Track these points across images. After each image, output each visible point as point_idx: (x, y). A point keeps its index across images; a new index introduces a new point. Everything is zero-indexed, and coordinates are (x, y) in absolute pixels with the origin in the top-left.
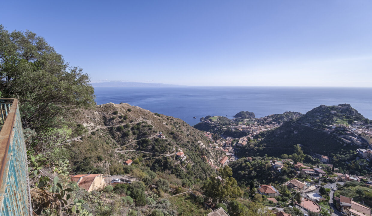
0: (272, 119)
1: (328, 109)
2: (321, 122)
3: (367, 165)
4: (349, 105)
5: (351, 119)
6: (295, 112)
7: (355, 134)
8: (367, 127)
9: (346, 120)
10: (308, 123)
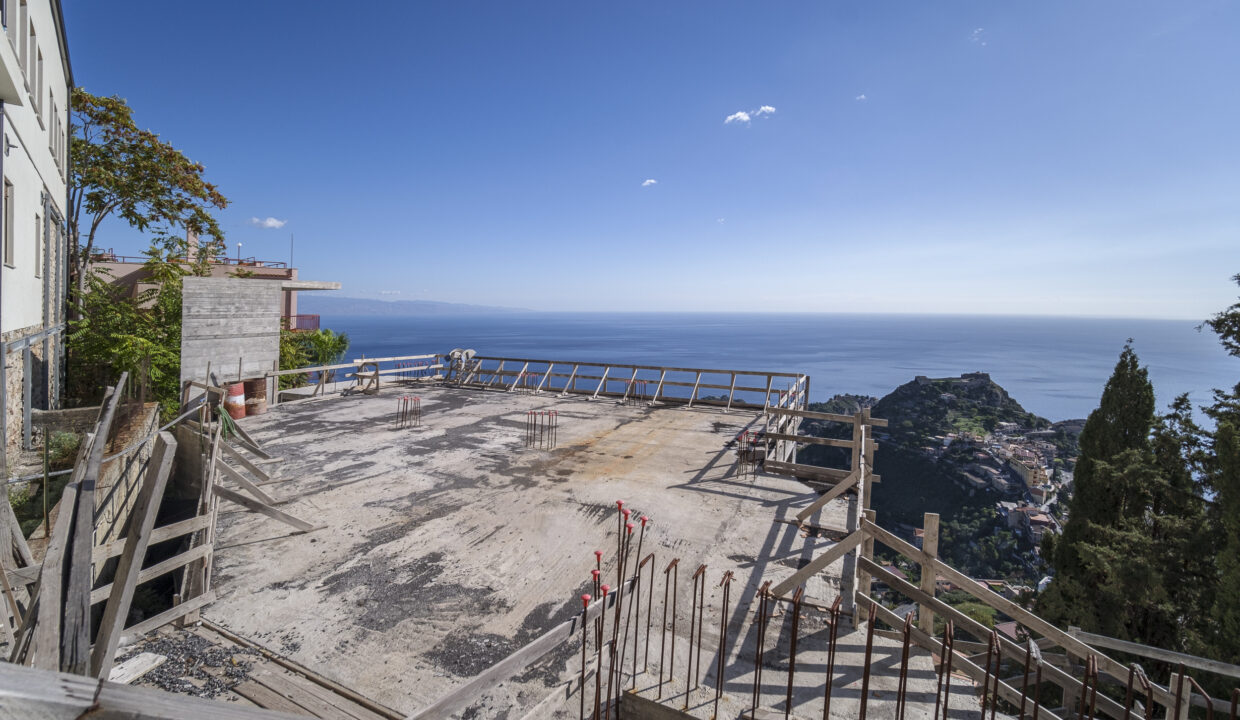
1: (933, 390)
2: (916, 427)
3: (1016, 547)
4: (986, 377)
5: (991, 417)
6: (862, 397)
7: (997, 459)
8: (1031, 438)
9: (979, 418)
10: (884, 432)
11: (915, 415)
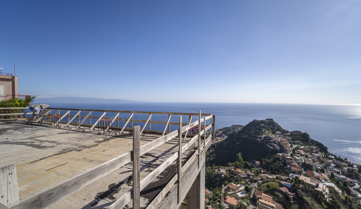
0: (223, 131)
1: (258, 123)
2: (255, 133)
3: (282, 165)
4: (272, 119)
5: (274, 130)
6: (240, 125)
7: (276, 142)
8: (285, 136)
9: (271, 131)
10: (246, 135)
11: (254, 130)
